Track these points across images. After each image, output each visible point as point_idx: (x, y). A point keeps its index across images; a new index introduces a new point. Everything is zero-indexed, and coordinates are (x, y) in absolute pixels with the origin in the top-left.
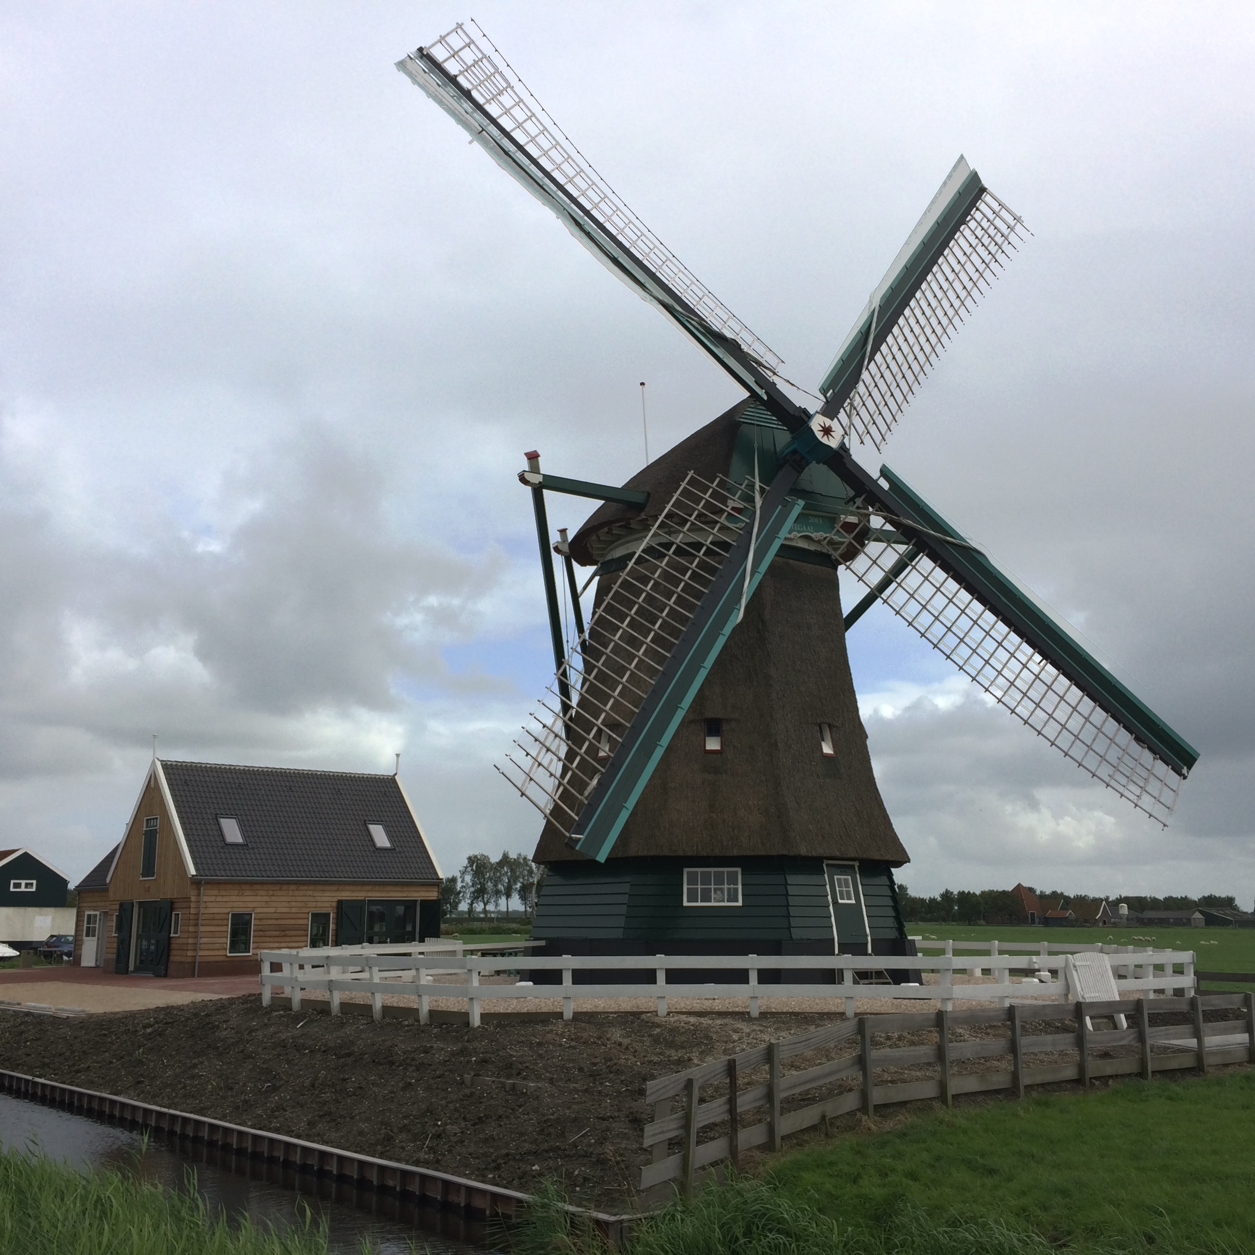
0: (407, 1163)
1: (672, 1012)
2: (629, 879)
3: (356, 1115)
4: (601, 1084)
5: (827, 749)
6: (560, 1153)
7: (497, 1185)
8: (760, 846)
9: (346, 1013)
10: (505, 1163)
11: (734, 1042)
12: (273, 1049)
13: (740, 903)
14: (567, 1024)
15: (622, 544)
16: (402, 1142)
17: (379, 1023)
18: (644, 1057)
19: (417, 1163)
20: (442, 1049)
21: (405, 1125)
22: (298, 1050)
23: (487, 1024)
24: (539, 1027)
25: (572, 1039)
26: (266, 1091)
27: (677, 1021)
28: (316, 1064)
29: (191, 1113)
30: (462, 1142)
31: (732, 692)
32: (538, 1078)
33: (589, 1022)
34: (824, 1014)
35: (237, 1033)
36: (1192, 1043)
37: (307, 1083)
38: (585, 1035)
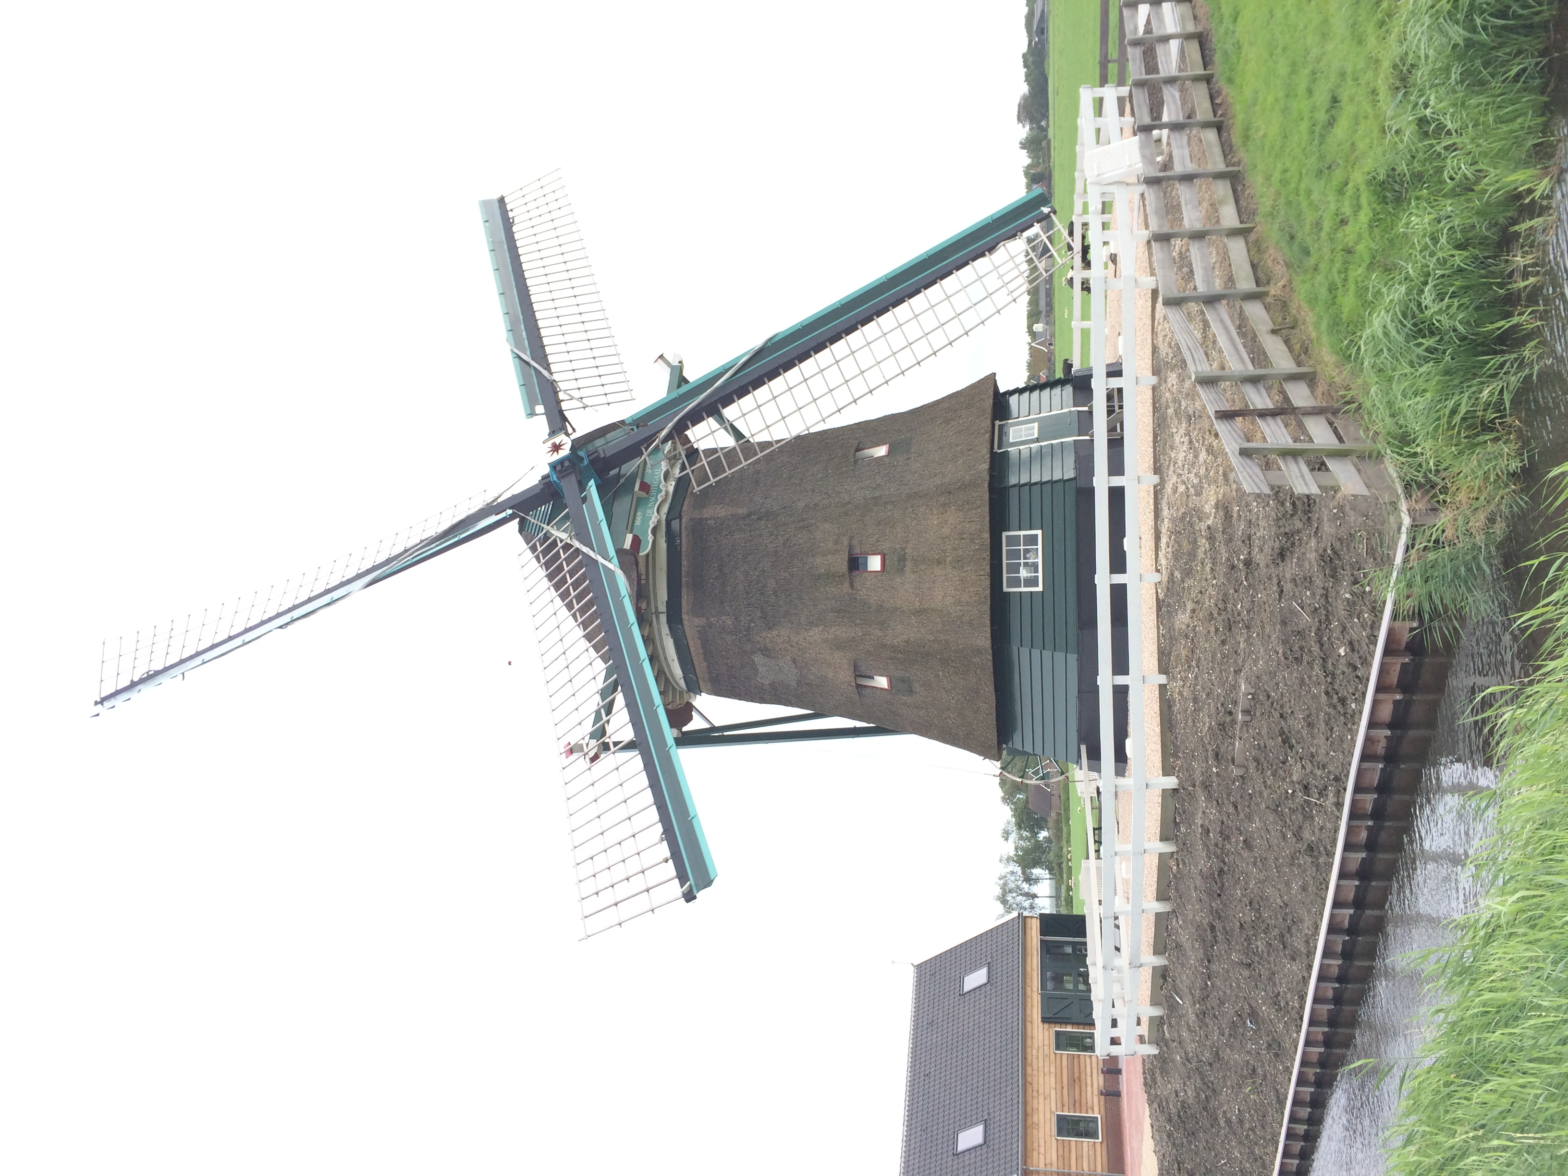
0: (1339, 818)
1: (1156, 567)
2: (1015, 649)
3: (1283, 902)
4: (1239, 615)
5: (881, 451)
6: (1324, 626)
7: (1364, 694)
8: (979, 510)
9: (1165, 947)
10: (1337, 694)
11: (1187, 488)
12: (1207, 1027)
13: (1039, 532)
14: (1172, 678)
15: (668, 666)
16: (1313, 832)
17: (1175, 902)
18: (1206, 580)
19: (1339, 805)
20: (1204, 812)
21: (1294, 835)
22: (1208, 996)
23: (1174, 769)
24: (1175, 709)
25: (1189, 667)
26: (1257, 1023)
27: (1166, 556)
28: (1223, 968)
29: (1283, 1113)
30: (1312, 756)
31: (821, 544)
32: (1235, 687)
33: (1170, 654)
34: (1154, 407)
35: (1189, 1078)
36: (1174, 44)
37: (1246, 973)
38: (1184, 653)
